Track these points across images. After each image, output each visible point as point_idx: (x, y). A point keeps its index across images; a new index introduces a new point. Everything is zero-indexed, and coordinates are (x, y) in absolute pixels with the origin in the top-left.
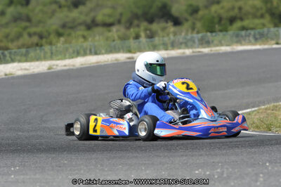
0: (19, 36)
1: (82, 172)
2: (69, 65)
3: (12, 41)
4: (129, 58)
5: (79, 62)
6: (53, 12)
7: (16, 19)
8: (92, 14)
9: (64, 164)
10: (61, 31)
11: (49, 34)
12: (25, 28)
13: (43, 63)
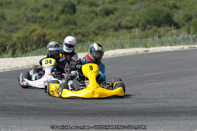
4: (145, 51)
5: (111, 53)
6: (92, 19)
7: (66, 23)
8: (119, 20)
10: (97, 31)
11: (89, 34)
12: (73, 30)
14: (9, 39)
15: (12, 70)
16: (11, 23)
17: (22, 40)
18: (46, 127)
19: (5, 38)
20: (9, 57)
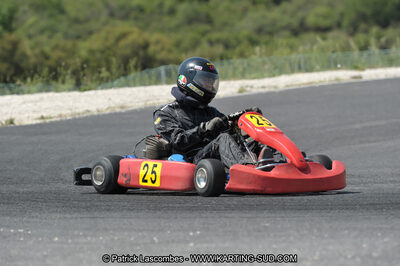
0: (195, 44)
1: (292, 238)
2: (270, 87)
3: (186, 51)
4: (355, 77)
5: (283, 82)
6: (245, 11)
7: (191, 20)
8: (300, 14)
9: (265, 227)
10: (255, 37)
11: (239, 42)
12: (204, 34)
13: (232, 82)
14: (72, 53)
15: (77, 116)
16: (76, 21)
17: (98, 55)
18: (145, 234)
19: (64, 50)
20: (70, 90)
